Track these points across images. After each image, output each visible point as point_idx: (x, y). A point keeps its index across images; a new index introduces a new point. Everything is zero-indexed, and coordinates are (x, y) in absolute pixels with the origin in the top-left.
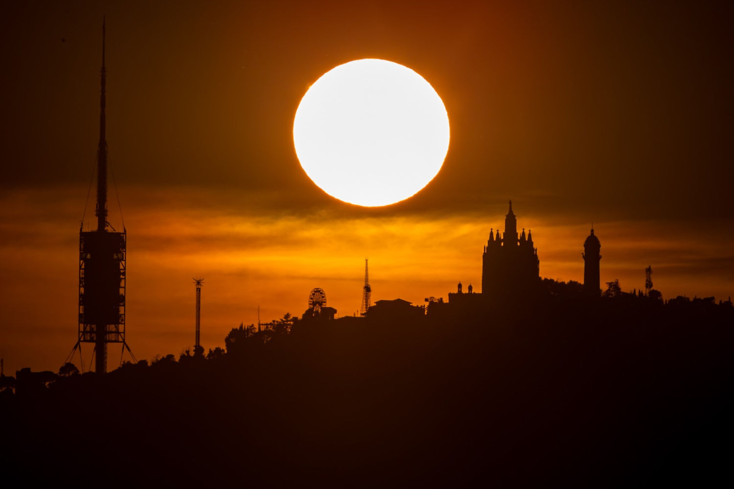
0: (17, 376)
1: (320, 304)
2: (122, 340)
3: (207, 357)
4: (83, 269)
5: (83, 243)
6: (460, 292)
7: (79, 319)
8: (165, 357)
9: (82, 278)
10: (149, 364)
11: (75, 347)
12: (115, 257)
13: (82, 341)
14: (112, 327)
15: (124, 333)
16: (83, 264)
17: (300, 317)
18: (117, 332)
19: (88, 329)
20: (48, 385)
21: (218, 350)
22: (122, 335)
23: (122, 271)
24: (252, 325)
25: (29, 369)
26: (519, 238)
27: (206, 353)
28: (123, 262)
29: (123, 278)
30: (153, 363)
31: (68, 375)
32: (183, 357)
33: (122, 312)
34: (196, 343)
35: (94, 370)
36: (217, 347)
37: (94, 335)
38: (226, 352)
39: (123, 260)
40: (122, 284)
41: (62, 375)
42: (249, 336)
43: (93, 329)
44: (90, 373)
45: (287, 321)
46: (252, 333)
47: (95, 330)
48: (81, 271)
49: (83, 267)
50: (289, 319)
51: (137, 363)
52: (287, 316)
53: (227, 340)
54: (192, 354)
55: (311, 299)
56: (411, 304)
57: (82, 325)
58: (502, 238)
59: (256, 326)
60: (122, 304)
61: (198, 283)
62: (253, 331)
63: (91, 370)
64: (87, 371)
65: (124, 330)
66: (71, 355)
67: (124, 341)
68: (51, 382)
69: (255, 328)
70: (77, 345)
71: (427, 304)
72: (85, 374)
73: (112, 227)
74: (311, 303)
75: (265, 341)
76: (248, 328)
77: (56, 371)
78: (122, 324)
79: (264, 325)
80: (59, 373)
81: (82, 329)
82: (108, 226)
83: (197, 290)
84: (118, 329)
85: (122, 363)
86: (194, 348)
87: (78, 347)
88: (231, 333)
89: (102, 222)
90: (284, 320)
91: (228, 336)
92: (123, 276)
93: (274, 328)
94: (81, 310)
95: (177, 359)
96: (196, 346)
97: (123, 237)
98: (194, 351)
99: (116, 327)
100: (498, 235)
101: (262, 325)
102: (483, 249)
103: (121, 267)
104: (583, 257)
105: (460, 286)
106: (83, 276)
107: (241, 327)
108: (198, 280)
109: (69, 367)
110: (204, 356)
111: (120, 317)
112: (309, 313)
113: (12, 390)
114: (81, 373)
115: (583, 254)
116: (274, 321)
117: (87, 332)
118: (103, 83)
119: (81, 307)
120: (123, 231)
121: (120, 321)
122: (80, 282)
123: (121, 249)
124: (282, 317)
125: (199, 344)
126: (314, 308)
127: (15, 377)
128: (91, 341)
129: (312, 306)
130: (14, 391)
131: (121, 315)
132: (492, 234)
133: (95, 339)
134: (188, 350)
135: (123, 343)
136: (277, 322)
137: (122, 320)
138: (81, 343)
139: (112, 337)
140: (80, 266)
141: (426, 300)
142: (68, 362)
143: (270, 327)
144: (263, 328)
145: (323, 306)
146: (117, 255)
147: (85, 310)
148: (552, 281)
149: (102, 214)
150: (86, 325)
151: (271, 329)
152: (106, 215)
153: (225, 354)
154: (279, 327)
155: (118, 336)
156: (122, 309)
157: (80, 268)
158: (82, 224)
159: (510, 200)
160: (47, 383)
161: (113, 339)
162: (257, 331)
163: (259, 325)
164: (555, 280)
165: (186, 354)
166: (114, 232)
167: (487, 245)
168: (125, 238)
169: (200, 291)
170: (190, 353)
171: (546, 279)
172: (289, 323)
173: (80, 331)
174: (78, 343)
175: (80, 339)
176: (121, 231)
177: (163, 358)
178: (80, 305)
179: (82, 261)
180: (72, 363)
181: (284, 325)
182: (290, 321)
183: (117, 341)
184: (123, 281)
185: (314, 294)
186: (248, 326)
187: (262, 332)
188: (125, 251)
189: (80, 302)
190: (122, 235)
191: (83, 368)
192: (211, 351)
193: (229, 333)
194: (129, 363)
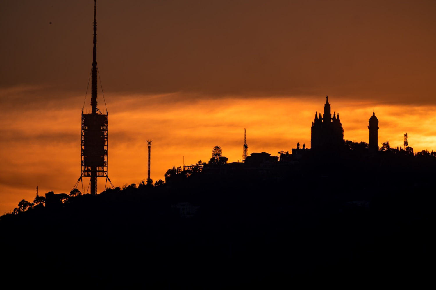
0: (46, 197)
1: (219, 155)
2: (106, 176)
3: (154, 185)
4: (83, 135)
5: (84, 121)
6: (298, 148)
7: (81, 163)
8: (131, 185)
9: (83, 140)
10: (121, 189)
11: (79, 180)
12: (102, 128)
13: (83, 176)
14: (100, 168)
15: (107, 171)
16: (84, 133)
17: (207, 162)
18: (103, 171)
19: (86, 169)
20: (64, 201)
21: (161, 181)
22: (106, 172)
23: (106, 137)
24: (180, 167)
25: (53, 192)
26: (332, 117)
27: (154, 183)
28: (106, 131)
29: (106, 141)
30: (124, 189)
31: (74, 196)
32: (140, 185)
33: (106, 160)
34: (148, 177)
35: (90, 193)
36: (160, 179)
37: (90, 173)
38: (165, 182)
39: (106, 130)
40: (106, 144)
41: (72, 195)
42: (178, 173)
43: (89, 169)
44: (88, 194)
45: (200, 165)
46: (180, 171)
47: (90, 170)
48: (83, 136)
49: (84, 134)
50: (201, 164)
51: (114, 188)
52: (200, 162)
53: (166, 176)
54: (146, 183)
55: (214, 152)
56: (270, 155)
57: (83, 167)
58: (322, 117)
59: (182, 168)
60: (106, 155)
61: (149, 143)
62: (180, 170)
63: (88, 193)
64: (86, 193)
65: (107, 170)
66: (77, 184)
67: (107, 176)
68: (66, 200)
69: (182, 169)
70: (80, 179)
71: (279, 155)
72: (84, 195)
73: (100, 111)
74: (214, 154)
75: (187, 176)
76: (177, 169)
77: (68, 194)
78: (106, 166)
79: (187, 167)
80: (70, 194)
81: (83, 170)
82: (97, 111)
83: (148, 147)
84: (103, 170)
85: (106, 189)
86: (147, 180)
87: (81, 180)
88: (168, 171)
89: (94, 109)
90: (198, 164)
91: (166, 173)
92: (106, 139)
93: (192, 169)
94: (82, 159)
95: (137, 186)
96: (148, 179)
97: (106, 117)
98: (147, 182)
99: (102, 168)
100: (320, 115)
101: (186, 167)
102: (312, 124)
103: (105, 134)
104: (369, 128)
105: (298, 145)
106: (84, 139)
107: (174, 168)
108: (149, 141)
109: (75, 191)
110: (153, 185)
111: (105, 162)
112: (212, 160)
113: (43, 204)
114: (82, 194)
115: (368, 126)
116: (192, 165)
117: (86, 171)
118: (95, 29)
119: (82, 157)
120: (107, 114)
121: (105, 165)
122: (82, 143)
123: (105, 124)
124: (197, 162)
125: (150, 177)
126: (215, 157)
127: (45, 196)
128: (88, 176)
129: (214, 156)
130: (44, 204)
131: (105, 161)
132: (316, 115)
133: (90, 175)
134: (143, 181)
135: (106, 177)
136: (194, 165)
137: (106, 164)
138: (82, 177)
139: (100, 174)
140: (82, 134)
141: (279, 153)
142: (75, 188)
143: (190, 168)
144: (186, 169)
145: (220, 156)
146: (103, 127)
147: (85, 158)
148: (351, 142)
149: (94, 104)
150: (85, 167)
151: (191, 169)
152: (97, 105)
153: (164, 183)
154: (195, 168)
155: (103, 173)
156: (106, 158)
157: (82, 135)
158: (83, 110)
159: (327, 96)
160: (63, 200)
161: (101, 175)
162: (183, 170)
163: (184, 167)
164: (353, 142)
165: (143, 184)
166: (101, 114)
167: (313, 121)
168: (107, 118)
169: (150, 148)
170: (144, 183)
171: (347, 141)
172: (201, 166)
173: (82, 170)
174: (81, 177)
175: (81, 175)
176: (105, 114)
177: (129, 186)
178: (82, 156)
179: (83, 131)
180: (77, 189)
181: (198, 167)
182: (202, 165)
183: (103, 176)
184: (106, 142)
185: (215, 150)
186: (178, 167)
187: (186, 171)
188: (108, 125)
189: (82, 154)
190: (106, 116)
191: (84, 191)
192: (156, 182)
193: (167, 172)
194: (110, 188)
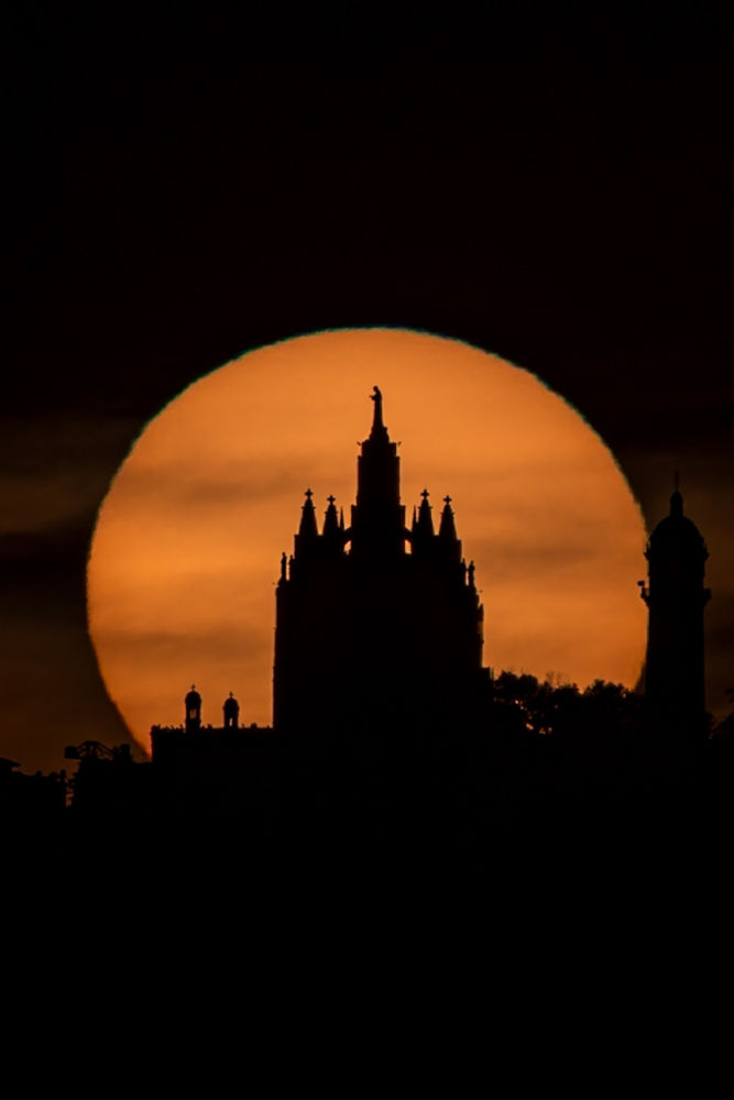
6: (193, 722)
26: (409, 526)
56: (14, 769)
58: (347, 525)
71: (72, 767)
100: (331, 512)
102: (280, 566)
104: (643, 596)
105: (193, 701)
115: (641, 583)
132: (308, 510)
141: (71, 753)
148: (528, 681)
159: (376, 389)
164: (541, 681)
167: (291, 552)
171: (507, 678)
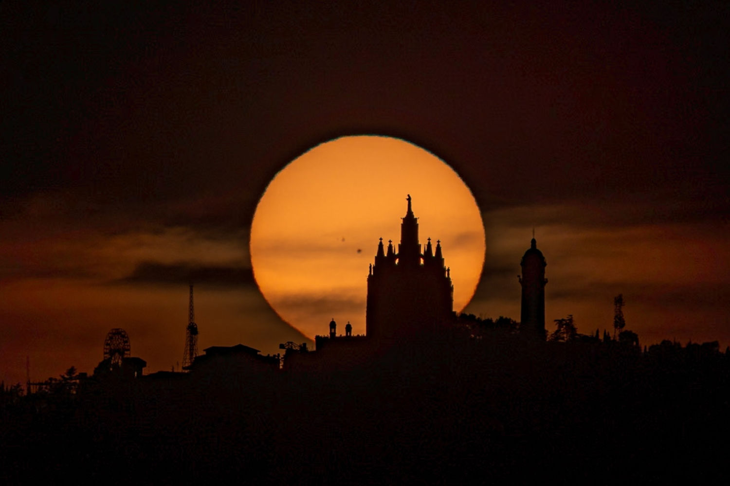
1: (122, 352)
6: (333, 334)
17: (90, 373)
24: (18, 386)
26: (422, 253)
42: (14, 401)
45: (71, 378)
46: (18, 396)
50: (74, 375)
52: (72, 371)
55: (108, 344)
56: (258, 353)
58: (397, 252)
59: (24, 386)
62: (19, 394)
69: (22, 390)
71: (282, 353)
74: (108, 351)
76: (11, 389)
79: (36, 384)
90: (67, 376)
93: (50, 389)
100: (390, 247)
101: (33, 384)
102: (369, 269)
104: (520, 281)
105: (333, 325)
112: (104, 365)
115: (519, 276)
116: (51, 379)
124: (63, 372)
126: (111, 358)
129: (108, 356)
132: (381, 246)
136: (56, 380)
141: (282, 346)
143: (46, 388)
144: (34, 390)
145: (126, 356)
151: (47, 390)
154: (59, 388)
159: (409, 195)
162: (25, 393)
163: (29, 384)
164: (478, 317)
167: (373, 264)
171: (463, 315)
172: (73, 381)
181: (67, 384)
182: (75, 378)
185: (111, 338)
186: (12, 386)
187: (33, 395)
